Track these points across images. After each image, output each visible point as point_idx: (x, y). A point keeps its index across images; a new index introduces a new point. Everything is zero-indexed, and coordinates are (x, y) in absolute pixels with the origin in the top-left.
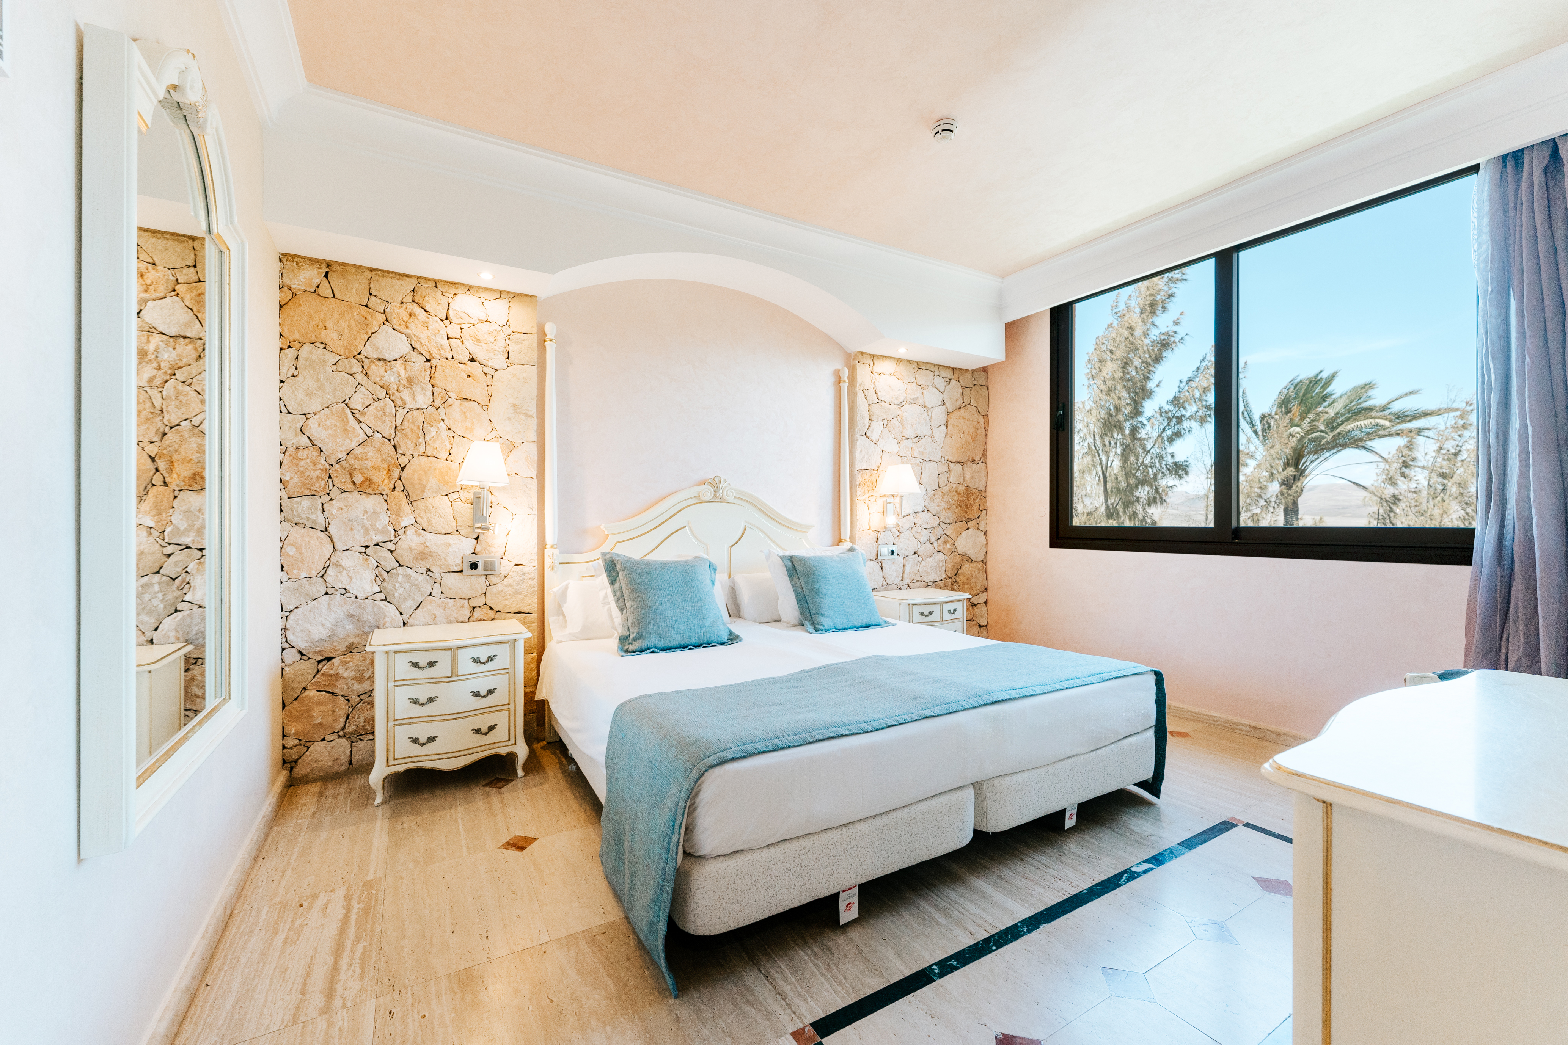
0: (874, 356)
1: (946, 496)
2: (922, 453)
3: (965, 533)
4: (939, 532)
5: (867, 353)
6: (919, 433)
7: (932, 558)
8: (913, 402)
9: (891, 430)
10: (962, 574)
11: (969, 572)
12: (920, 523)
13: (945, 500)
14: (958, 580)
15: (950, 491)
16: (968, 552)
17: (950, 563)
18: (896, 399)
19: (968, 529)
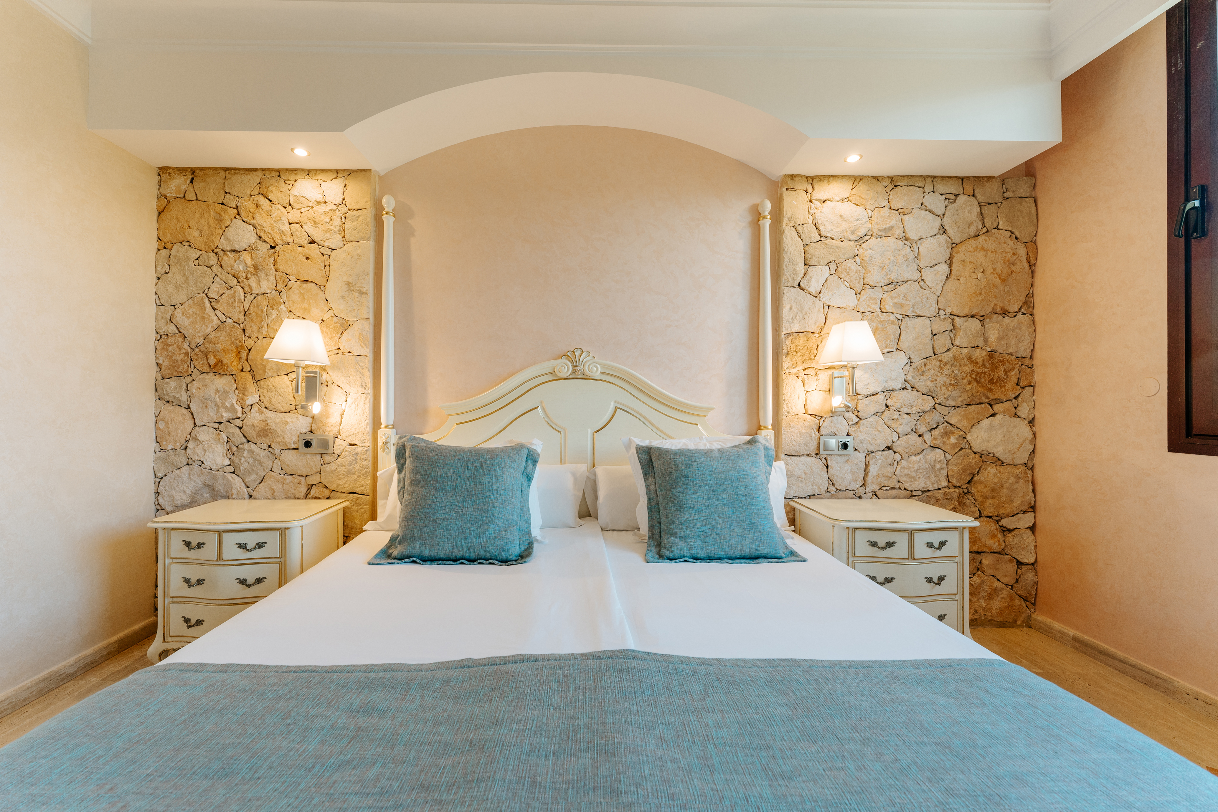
0: (813, 178)
1: (948, 366)
2: (902, 305)
3: (986, 422)
4: (936, 417)
5: (801, 176)
6: (894, 277)
7: (921, 456)
8: (886, 233)
9: (843, 276)
10: (981, 482)
11: (996, 480)
12: (898, 405)
13: (945, 372)
14: (973, 490)
15: (955, 358)
16: (994, 450)
17: (957, 464)
18: (853, 232)
19: (993, 415)
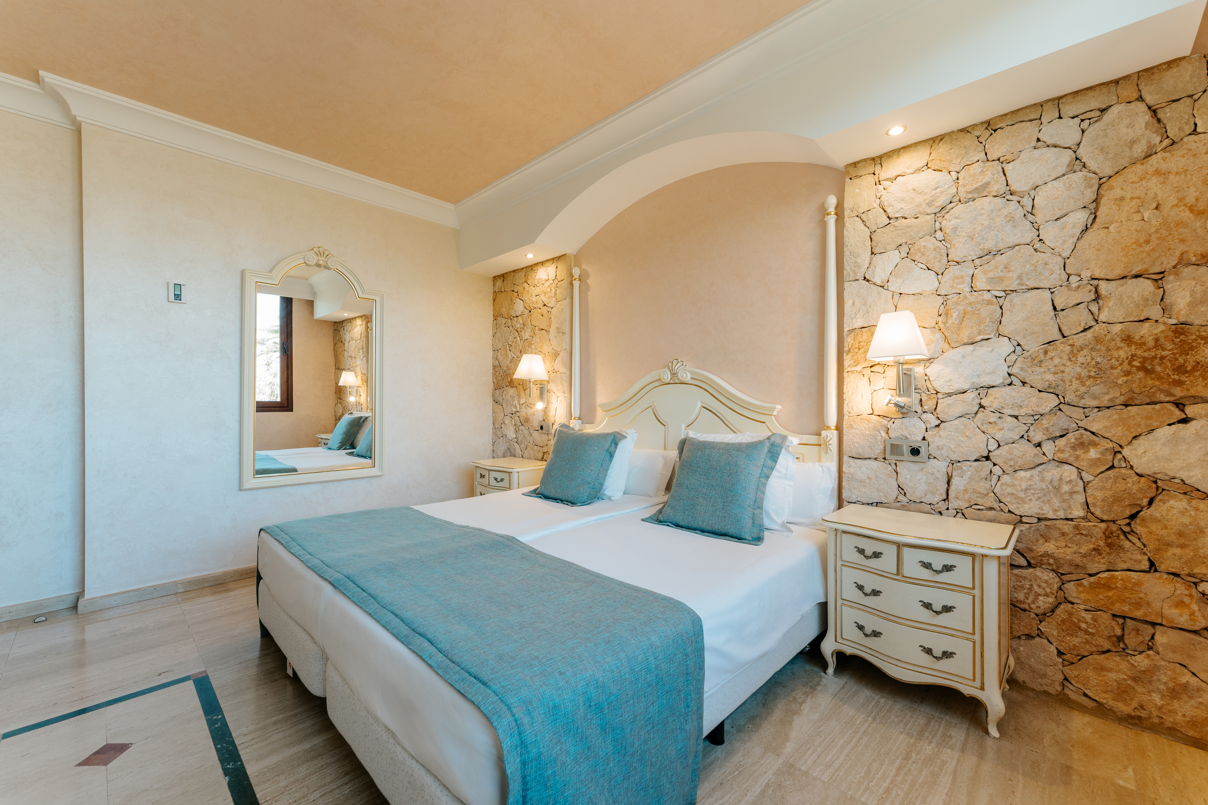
0: (881, 157)
1: (1084, 352)
2: (1001, 279)
3: (1165, 432)
4: (1061, 422)
5: (865, 160)
6: (989, 245)
7: (1035, 472)
8: (981, 191)
9: (916, 258)
10: (1156, 520)
11: (1186, 520)
13: (1081, 359)
14: (1139, 529)
15: (1098, 340)
16: (1184, 475)
17: (1103, 488)
18: (929, 204)
19: (1185, 421)
